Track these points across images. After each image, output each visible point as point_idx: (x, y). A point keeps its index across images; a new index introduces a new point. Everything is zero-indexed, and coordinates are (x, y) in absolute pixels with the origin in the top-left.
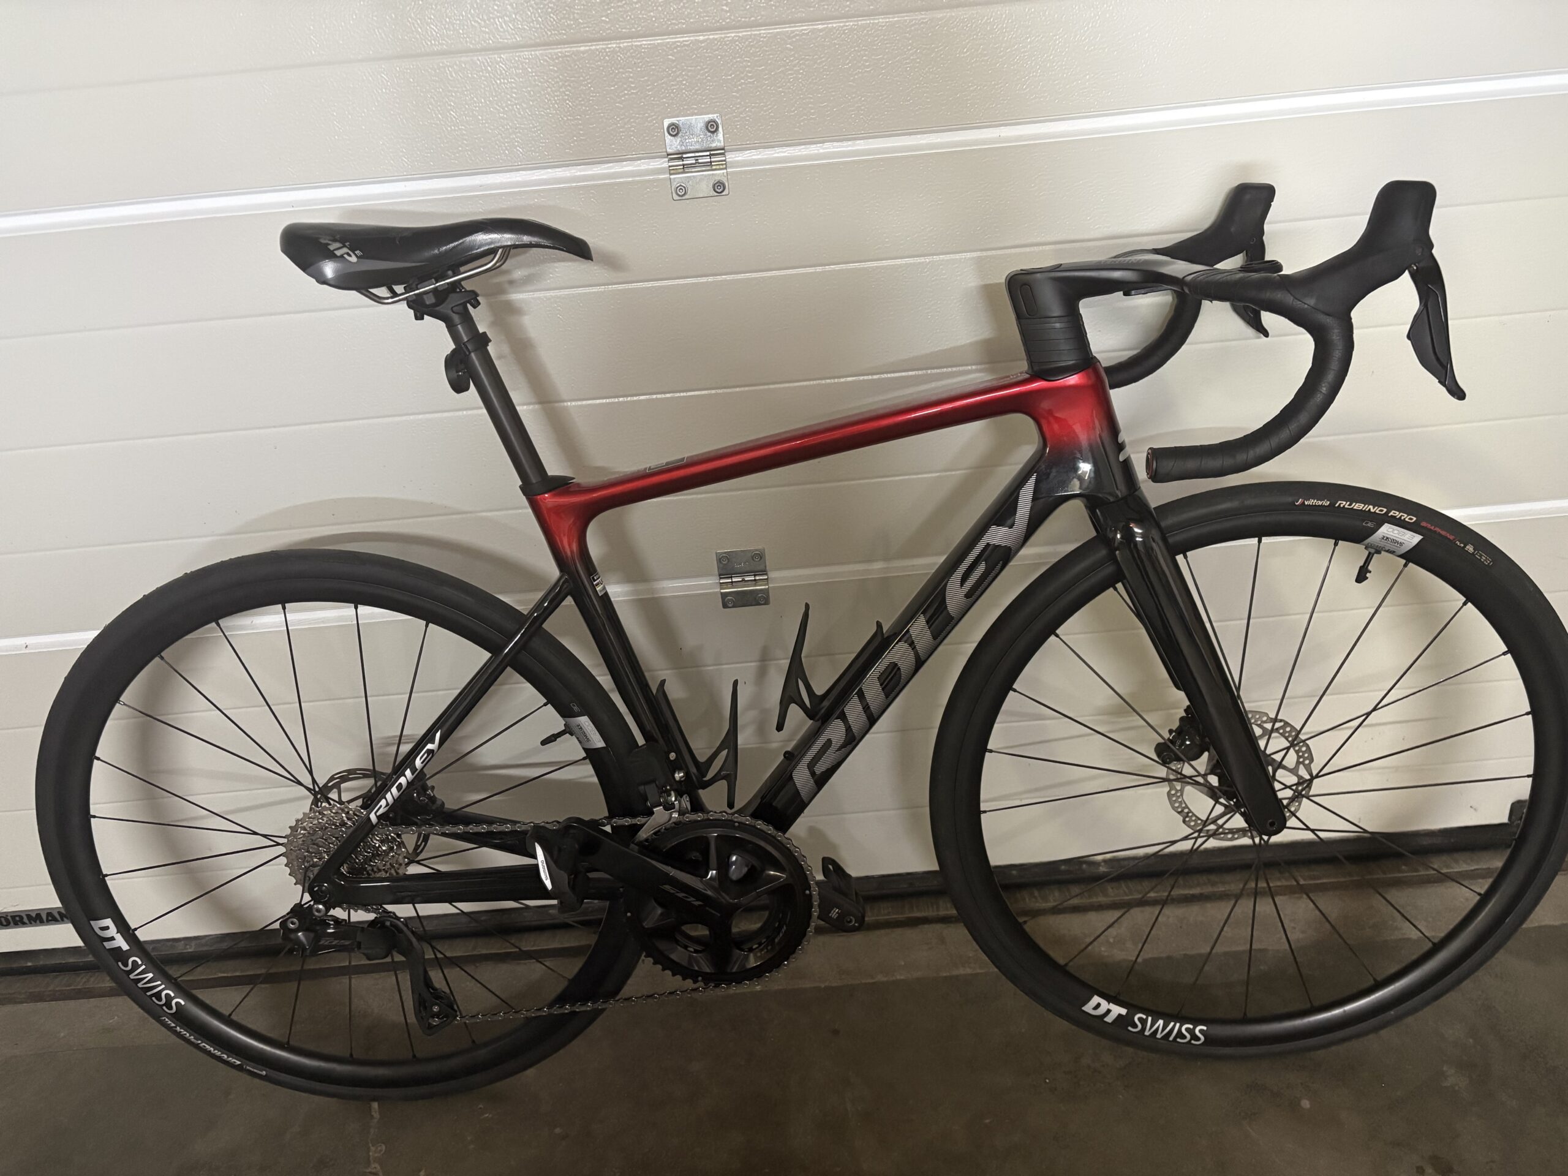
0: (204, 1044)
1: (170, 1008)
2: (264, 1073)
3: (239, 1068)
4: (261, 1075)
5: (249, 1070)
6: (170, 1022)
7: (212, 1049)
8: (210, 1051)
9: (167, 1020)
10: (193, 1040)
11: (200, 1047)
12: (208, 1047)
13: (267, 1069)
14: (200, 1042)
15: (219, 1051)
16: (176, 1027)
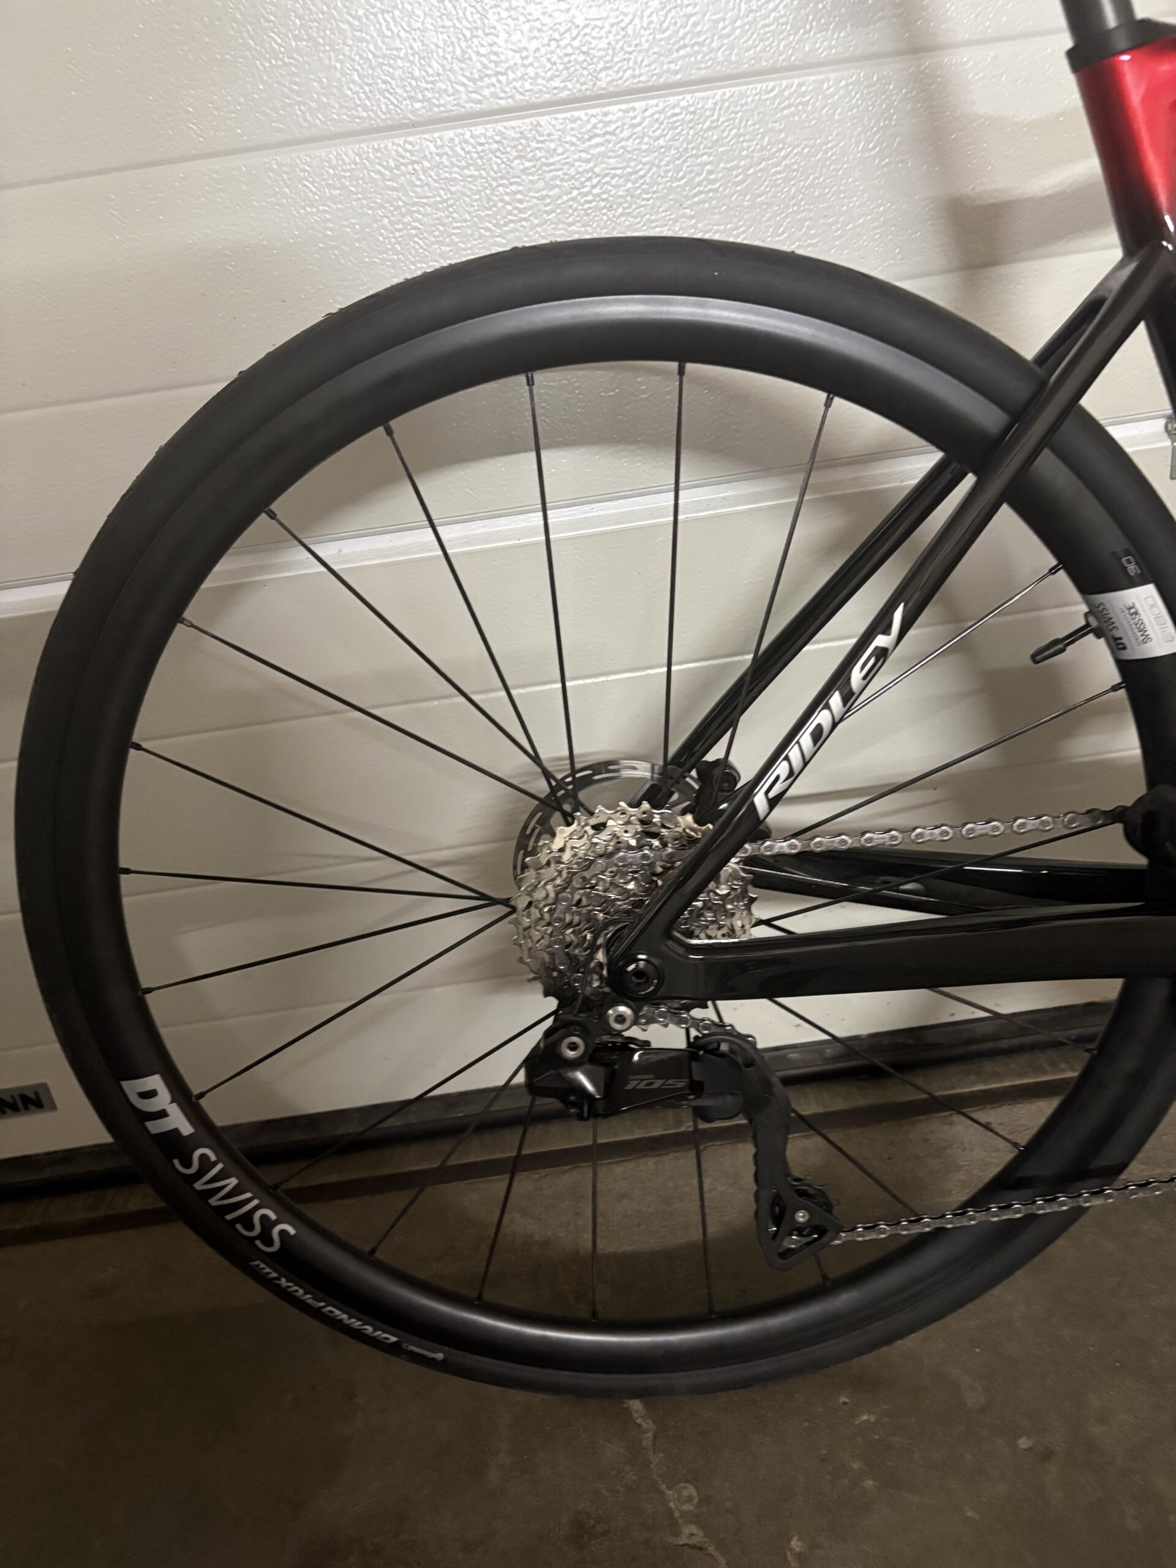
0: (330, 1308)
1: (269, 1242)
2: (440, 1356)
3: (394, 1350)
4: (434, 1360)
5: (411, 1352)
6: (268, 1270)
7: (345, 1317)
8: (341, 1321)
9: (262, 1266)
10: (310, 1301)
11: (323, 1314)
12: (337, 1312)
13: (447, 1348)
14: (322, 1304)
15: (359, 1320)
16: (278, 1279)
